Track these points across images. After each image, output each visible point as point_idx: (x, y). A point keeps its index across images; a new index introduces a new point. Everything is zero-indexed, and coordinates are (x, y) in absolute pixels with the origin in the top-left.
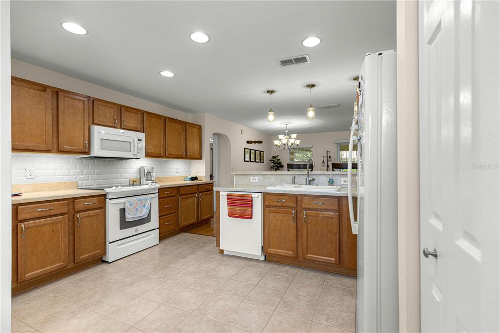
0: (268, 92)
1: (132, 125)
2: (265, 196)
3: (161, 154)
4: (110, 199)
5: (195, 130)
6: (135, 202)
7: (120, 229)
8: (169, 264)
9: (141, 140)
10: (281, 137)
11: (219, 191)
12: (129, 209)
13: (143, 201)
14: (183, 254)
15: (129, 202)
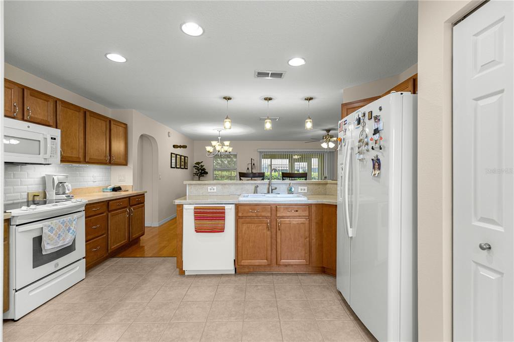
0: (225, 98)
1: (40, 117)
2: (238, 206)
3: (80, 159)
4: (17, 225)
5: (121, 129)
6: (57, 226)
7: (33, 268)
8: (121, 301)
9: (55, 139)
10: (214, 143)
11: (183, 205)
12: (49, 236)
13: (68, 223)
14: (131, 284)
15: (49, 226)
